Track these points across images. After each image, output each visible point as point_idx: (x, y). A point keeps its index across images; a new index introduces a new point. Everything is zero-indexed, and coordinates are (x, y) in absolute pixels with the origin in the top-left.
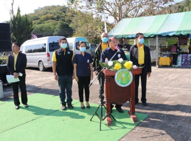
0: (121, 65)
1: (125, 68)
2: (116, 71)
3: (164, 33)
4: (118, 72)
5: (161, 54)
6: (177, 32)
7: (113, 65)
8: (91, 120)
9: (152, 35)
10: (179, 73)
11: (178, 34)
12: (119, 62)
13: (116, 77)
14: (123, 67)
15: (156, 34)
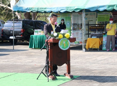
0: (62, 35)
1: (65, 37)
2: (60, 39)
3: (93, 8)
4: (61, 40)
5: (88, 34)
6: (109, 6)
7: (58, 36)
8: (37, 79)
9: (77, 9)
10: (110, 55)
11: (110, 8)
12: (61, 34)
13: (59, 43)
14: (64, 37)
15: (82, 8)
